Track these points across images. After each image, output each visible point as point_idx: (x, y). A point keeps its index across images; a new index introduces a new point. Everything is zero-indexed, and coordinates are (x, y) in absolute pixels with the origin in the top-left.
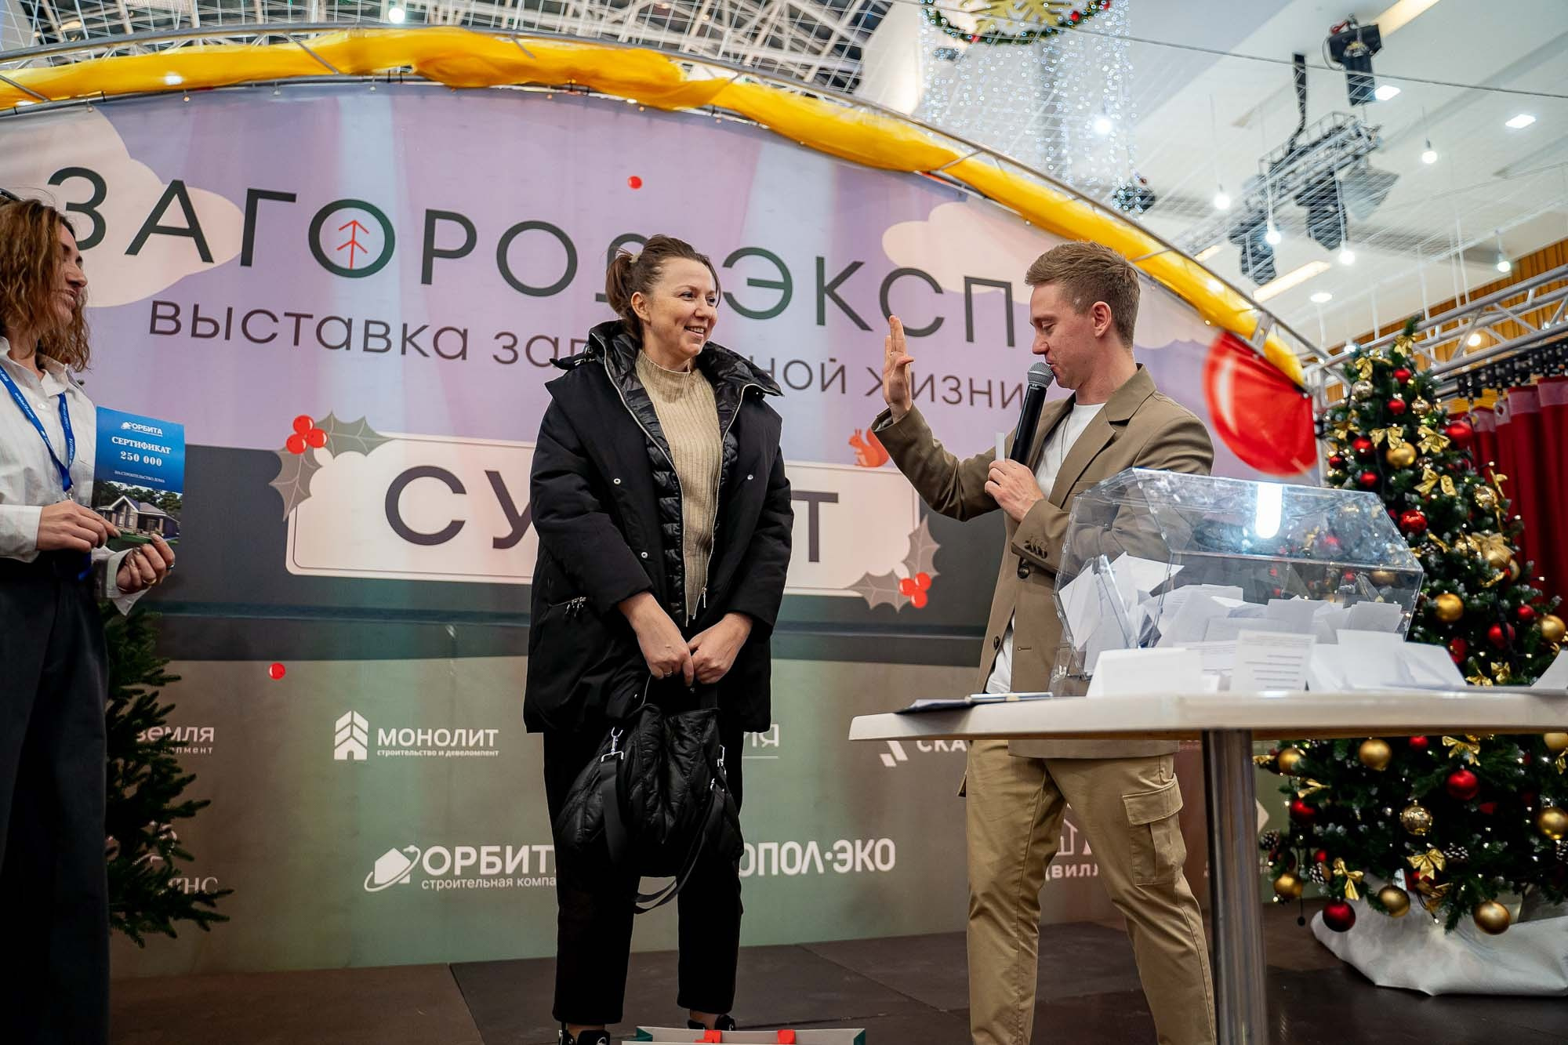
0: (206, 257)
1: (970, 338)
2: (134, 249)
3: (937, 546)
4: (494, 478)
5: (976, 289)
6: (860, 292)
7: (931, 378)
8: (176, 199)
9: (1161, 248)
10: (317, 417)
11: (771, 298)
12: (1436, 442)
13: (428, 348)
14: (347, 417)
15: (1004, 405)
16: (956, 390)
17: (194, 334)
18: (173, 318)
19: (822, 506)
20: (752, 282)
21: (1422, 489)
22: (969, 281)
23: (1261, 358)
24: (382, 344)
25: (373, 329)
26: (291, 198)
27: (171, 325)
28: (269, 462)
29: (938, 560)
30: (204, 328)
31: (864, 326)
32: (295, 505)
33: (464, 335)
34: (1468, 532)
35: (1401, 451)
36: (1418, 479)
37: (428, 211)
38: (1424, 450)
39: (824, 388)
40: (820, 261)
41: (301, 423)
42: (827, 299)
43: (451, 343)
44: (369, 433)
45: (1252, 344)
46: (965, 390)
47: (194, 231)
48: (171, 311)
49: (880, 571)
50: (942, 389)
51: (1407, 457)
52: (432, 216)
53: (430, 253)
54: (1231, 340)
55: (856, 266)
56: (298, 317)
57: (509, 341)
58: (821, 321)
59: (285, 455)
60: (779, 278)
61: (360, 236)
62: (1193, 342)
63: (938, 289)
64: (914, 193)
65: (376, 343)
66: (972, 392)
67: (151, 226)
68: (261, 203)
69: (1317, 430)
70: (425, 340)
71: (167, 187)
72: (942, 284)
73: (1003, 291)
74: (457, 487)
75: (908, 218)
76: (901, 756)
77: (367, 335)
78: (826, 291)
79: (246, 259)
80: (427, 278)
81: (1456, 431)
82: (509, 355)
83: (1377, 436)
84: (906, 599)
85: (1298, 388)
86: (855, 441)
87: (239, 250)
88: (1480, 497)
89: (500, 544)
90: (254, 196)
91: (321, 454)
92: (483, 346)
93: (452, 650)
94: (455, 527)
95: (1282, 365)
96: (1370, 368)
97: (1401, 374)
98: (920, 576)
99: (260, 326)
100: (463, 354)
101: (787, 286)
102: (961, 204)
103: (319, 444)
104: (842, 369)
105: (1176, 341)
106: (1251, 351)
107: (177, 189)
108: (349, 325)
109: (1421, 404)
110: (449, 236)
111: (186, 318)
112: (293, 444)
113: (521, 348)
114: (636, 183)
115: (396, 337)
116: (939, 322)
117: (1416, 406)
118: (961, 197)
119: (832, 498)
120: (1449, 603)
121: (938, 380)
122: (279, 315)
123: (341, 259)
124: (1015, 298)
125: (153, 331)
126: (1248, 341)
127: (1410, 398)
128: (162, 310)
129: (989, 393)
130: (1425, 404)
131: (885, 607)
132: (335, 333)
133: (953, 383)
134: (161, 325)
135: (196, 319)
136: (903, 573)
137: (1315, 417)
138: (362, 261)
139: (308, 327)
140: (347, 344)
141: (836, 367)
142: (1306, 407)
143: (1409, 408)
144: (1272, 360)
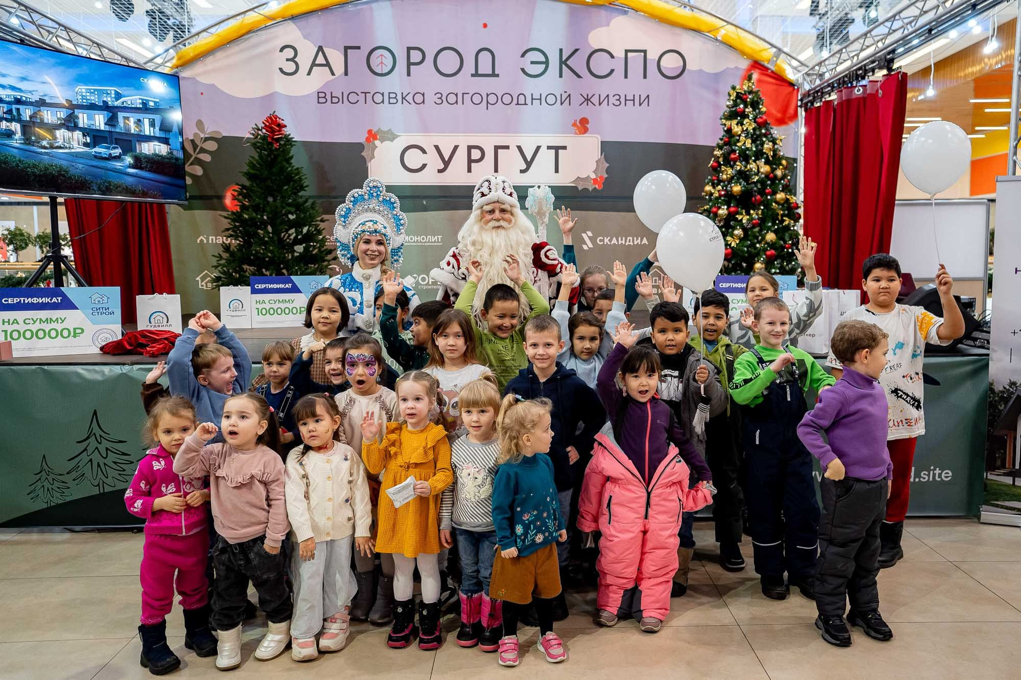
0: (333, 74)
1: (626, 77)
2: (309, 74)
3: (608, 165)
4: (437, 147)
5: (629, 54)
6: (577, 62)
7: (608, 96)
8: (320, 53)
9: (725, 24)
10: (375, 130)
11: (541, 68)
12: (750, 125)
13: (411, 101)
14: (385, 129)
15: (640, 105)
16: (619, 100)
17: (332, 103)
18: (324, 97)
19: (560, 151)
20: (532, 63)
21: (739, 144)
22: (627, 51)
23: (772, 72)
24: (395, 101)
25: (392, 95)
26: (359, 48)
27: (324, 100)
28: (360, 147)
29: (608, 171)
30: (335, 100)
31: (579, 77)
32: (370, 161)
33: (423, 95)
34: (754, 161)
35: (737, 129)
36: (738, 141)
37: (408, 48)
38: (745, 129)
39: (562, 104)
40: (561, 50)
41: (370, 132)
42: (564, 66)
43: (419, 98)
44: (393, 134)
45: (769, 66)
46: (623, 100)
47: (328, 64)
48: (323, 95)
49: (583, 176)
50: (612, 100)
51: (737, 132)
52: (409, 49)
53: (409, 64)
54: (757, 65)
55: (576, 50)
56: (365, 93)
57: (439, 96)
58: (561, 76)
59: (365, 144)
60: (544, 60)
61: (384, 61)
62: (737, 68)
63: (612, 57)
64: (603, 13)
65: (392, 101)
66: (626, 100)
67: (314, 64)
68: (349, 51)
69: (799, 103)
70: (410, 98)
71: (317, 49)
72: (614, 54)
73: (643, 54)
74: (424, 152)
75: (601, 26)
76: (591, 246)
77: (389, 98)
78: (563, 63)
79: (346, 74)
80: (409, 74)
81: (760, 120)
82: (440, 101)
83: (728, 123)
84: (594, 186)
85: (791, 84)
86: (574, 125)
87: (343, 70)
88: (766, 146)
89: (440, 171)
90: (346, 48)
91: (377, 142)
92: (430, 98)
93: (425, 209)
94: (424, 166)
95: (782, 74)
96: (735, 94)
97: (745, 97)
98: (601, 177)
99: (353, 98)
100: (423, 102)
101: (547, 63)
102: (625, 16)
103: (376, 139)
104: (569, 95)
105: (727, 68)
106: (767, 69)
107: (320, 49)
108: (383, 95)
109: (749, 110)
110: (416, 56)
111: (328, 97)
112: (368, 140)
113: (444, 98)
114: (485, 26)
115: (399, 98)
116: (612, 71)
117: (747, 110)
118: (625, 13)
119: (564, 148)
120: (737, 189)
121: (611, 97)
122: (359, 94)
123: (378, 71)
124: (648, 57)
125: (319, 103)
126: (766, 64)
127: (746, 107)
128: (321, 95)
129: (634, 100)
130: (751, 109)
131: (586, 190)
132: (378, 98)
133: (617, 97)
134: (322, 100)
135: (332, 97)
136: (593, 176)
137: (799, 98)
138: (386, 70)
139: (369, 96)
140: (383, 102)
141: (567, 95)
142: (795, 92)
143: (744, 111)
144: (779, 73)
